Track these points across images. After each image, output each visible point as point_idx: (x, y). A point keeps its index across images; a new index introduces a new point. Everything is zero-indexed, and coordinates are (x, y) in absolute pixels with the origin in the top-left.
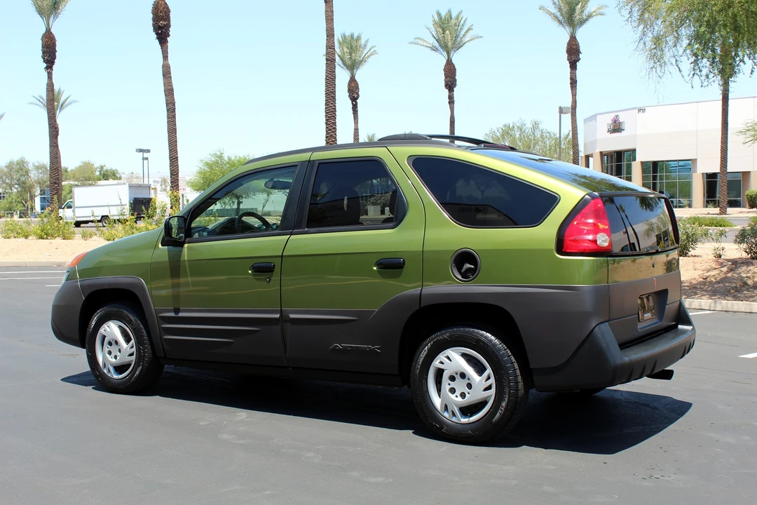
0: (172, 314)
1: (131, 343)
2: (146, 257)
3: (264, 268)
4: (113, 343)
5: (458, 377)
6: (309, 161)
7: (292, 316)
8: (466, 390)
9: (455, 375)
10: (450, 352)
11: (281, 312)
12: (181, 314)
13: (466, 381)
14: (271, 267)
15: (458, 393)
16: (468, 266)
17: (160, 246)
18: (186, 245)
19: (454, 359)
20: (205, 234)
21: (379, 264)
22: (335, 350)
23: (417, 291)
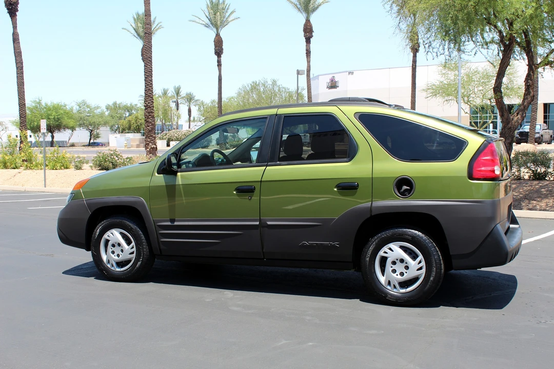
0: (169, 223)
1: (131, 245)
2: (145, 182)
3: (245, 190)
4: (116, 245)
5: (398, 262)
6: (276, 115)
7: (269, 223)
8: (404, 271)
9: (396, 261)
10: (391, 245)
11: (260, 220)
12: (176, 223)
13: (404, 265)
14: (252, 189)
15: (398, 273)
16: (405, 187)
17: (156, 174)
18: (179, 174)
19: (394, 251)
20: (191, 165)
21: (338, 186)
22: (304, 246)
23: (369, 204)
